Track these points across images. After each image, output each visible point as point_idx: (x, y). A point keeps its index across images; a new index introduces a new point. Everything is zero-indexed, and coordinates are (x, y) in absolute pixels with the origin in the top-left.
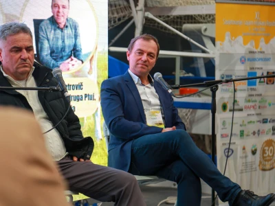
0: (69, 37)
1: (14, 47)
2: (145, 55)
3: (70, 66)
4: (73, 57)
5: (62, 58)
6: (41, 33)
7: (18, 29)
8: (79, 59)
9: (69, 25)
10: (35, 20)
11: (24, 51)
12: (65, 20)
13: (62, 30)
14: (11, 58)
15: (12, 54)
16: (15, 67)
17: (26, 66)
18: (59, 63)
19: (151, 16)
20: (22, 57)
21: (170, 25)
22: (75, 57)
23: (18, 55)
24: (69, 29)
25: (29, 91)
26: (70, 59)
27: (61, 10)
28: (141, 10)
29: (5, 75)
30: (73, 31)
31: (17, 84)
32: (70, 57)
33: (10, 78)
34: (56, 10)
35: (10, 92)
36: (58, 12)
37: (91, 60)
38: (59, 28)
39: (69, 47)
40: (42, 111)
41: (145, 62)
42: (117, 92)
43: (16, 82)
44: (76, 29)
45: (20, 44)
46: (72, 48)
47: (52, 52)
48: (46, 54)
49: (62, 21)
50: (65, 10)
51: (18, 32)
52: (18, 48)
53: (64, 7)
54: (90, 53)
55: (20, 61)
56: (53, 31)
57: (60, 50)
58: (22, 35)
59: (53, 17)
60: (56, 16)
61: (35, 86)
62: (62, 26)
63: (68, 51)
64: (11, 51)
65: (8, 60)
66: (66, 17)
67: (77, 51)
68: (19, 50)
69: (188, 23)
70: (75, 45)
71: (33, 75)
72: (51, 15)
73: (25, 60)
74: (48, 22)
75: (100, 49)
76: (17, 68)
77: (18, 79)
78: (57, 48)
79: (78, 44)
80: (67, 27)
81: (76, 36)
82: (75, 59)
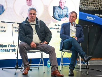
0: (65, 11)
2: (72, 17)
3: (65, 20)
4: (66, 17)
5: (62, 17)
6: (55, 10)
8: (68, 18)
9: (65, 8)
10: (53, 7)
13: (62, 9)
17: (32, 19)
18: (61, 19)
24: (65, 9)
27: (63, 4)
30: (67, 10)
32: (65, 17)
36: (62, 4)
38: (61, 9)
41: (72, 19)
42: (64, 27)
44: (67, 9)
47: (59, 16)
48: (56, 16)
49: (63, 7)
53: (63, 3)
56: (59, 10)
57: (61, 15)
60: (61, 6)
62: (62, 8)
63: (64, 15)
66: (64, 6)
70: (67, 14)
78: (60, 15)
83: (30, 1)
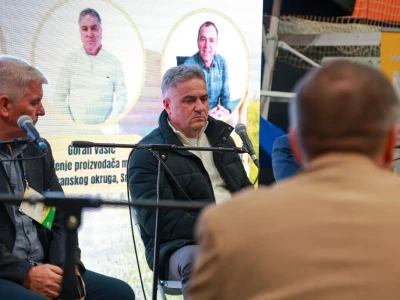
1: (188, 97)
3: (216, 117)
4: (219, 105)
7: (190, 74)
8: (226, 108)
9: (216, 64)
10: (178, 58)
11: (199, 101)
12: (212, 58)
13: (208, 70)
14: (183, 110)
15: (185, 105)
16: (187, 121)
17: (200, 121)
19: (286, 46)
20: (197, 109)
21: (312, 59)
22: (222, 104)
23: (192, 106)
24: (217, 70)
25: (202, 152)
26: (216, 108)
28: (273, 39)
29: (175, 130)
30: (221, 71)
31: (189, 143)
32: (216, 104)
33: (182, 135)
34: (203, 43)
35: (182, 153)
36: (205, 47)
37: (240, 109)
38: (205, 67)
39: (216, 91)
40: (217, 177)
43: (187, 140)
44: (224, 69)
45: (193, 93)
46: (219, 93)
49: (209, 58)
50: (213, 45)
51: (190, 78)
52: (191, 97)
53: (211, 40)
54: (239, 100)
55: (193, 114)
58: (195, 82)
59: (198, 54)
60: (202, 52)
61: (208, 146)
62: (208, 65)
63: (214, 96)
64: (183, 101)
65: (179, 112)
66: (213, 54)
67: (225, 97)
68: (192, 99)
69: (327, 55)
70: (223, 90)
71: (206, 132)
72: (196, 50)
73: (199, 112)
74: (193, 60)
75: (250, 95)
76: (190, 123)
77: (190, 136)
79: (225, 87)
80: (214, 66)
81: (224, 78)
82: (222, 108)
83: (95, 33)
